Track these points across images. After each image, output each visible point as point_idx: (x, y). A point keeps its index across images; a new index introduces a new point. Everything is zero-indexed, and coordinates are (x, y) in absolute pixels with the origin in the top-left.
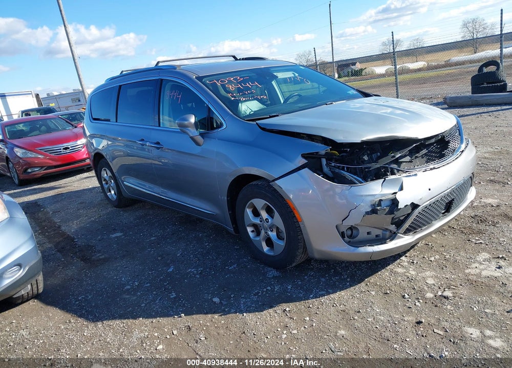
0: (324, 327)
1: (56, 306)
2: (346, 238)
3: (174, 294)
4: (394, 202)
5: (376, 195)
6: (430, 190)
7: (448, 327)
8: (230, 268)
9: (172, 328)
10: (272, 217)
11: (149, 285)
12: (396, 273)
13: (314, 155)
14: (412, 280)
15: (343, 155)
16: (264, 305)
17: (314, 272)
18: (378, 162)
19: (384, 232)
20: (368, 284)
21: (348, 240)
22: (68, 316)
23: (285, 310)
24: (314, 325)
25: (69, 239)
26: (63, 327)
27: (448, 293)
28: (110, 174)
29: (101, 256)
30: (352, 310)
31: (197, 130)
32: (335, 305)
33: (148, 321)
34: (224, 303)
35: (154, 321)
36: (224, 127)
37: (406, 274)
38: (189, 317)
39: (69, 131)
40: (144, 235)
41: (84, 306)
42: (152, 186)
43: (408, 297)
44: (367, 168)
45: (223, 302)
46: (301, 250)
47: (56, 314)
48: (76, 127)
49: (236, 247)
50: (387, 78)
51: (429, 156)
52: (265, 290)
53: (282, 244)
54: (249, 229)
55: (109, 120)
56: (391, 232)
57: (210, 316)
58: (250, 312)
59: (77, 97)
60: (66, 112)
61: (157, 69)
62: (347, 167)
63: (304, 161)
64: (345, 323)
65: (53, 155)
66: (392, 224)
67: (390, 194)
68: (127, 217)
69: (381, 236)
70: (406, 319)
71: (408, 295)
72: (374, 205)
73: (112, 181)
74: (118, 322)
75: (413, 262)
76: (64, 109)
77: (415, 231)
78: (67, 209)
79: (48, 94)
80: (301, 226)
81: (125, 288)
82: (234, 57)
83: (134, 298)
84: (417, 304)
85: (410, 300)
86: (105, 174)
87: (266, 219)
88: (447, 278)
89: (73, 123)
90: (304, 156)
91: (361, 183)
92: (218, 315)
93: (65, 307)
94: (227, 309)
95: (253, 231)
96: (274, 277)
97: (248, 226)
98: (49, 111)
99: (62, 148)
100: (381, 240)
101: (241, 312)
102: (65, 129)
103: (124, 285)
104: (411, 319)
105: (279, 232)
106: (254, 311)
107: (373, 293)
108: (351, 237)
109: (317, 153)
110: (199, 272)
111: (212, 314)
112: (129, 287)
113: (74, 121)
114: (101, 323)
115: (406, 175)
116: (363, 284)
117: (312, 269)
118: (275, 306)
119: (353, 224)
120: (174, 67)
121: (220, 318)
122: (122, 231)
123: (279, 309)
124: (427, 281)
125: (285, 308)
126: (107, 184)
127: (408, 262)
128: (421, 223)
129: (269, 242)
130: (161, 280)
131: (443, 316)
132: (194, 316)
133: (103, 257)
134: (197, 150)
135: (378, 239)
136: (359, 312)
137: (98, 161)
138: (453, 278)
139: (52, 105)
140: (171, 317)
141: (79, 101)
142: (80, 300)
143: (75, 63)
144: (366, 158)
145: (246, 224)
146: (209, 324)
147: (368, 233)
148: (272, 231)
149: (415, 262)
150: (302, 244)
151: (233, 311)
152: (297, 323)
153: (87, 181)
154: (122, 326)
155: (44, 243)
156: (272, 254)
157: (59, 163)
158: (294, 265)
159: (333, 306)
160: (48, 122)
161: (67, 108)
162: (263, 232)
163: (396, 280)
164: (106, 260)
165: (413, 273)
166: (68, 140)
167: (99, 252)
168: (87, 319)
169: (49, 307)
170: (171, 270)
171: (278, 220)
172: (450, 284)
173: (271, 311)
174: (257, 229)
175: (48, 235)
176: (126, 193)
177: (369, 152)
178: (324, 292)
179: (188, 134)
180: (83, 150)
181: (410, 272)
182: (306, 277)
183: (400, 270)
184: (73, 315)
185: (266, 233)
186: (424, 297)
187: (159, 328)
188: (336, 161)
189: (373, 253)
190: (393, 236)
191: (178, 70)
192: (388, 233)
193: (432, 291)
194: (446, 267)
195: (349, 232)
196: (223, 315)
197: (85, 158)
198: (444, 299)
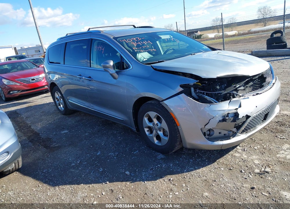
0: (195, 190)
1: (30, 176)
2: (207, 136)
3: (101, 169)
4: (236, 115)
5: (225, 110)
6: (256, 107)
7: (270, 191)
8: (135, 153)
9: (102, 191)
10: (161, 123)
11: (86, 163)
12: (235, 156)
13: (187, 85)
14: (245, 161)
15: (204, 86)
16: (157, 176)
17: (185, 155)
18: (226, 90)
19: (229, 132)
20: (219, 163)
21: (208, 137)
22: (37, 183)
23: (170, 179)
24: (189, 189)
25: (36, 134)
26: (34, 190)
27: (268, 170)
28: (60, 95)
29: (56, 144)
30: (211, 180)
31: (114, 70)
32: (200, 177)
33: (86, 186)
34: (133, 175)
35: (90, 186)
36: (131, 68)
37: (241, 157)
38: (111, 183)
39: (35, 69)
40: (81, 132)
41: (47, 176)
42: (84, 102)
43: (244, 171)
44: (219, 93)
45: (131, 174)
46: (178, 143)
47: (30, 182)
48: (38, 67)
49: (137, 140)
50: (216, 40)
51: (254, 86)
52: (157, 167)
53: (167, 139)
54: (146, 130)
55: (60, 63)
56: (233, 132)
57: (124, 183)
58: (149, 181)
59: (38, 49)
60: (32, 58)
61: (89, 32)
62: (206, 93)
63: (181, 89)
64: (208, 188)
65: (25, 83)
66: (234, 128)
67: (233, 109)
68: (71, 121)
69: (227, 135)
70: (244, 185)
71: (244, 170)
72: (224, 116)
73: (61, 99)
74: (68, 186)
75: (244, 150)
76: (31, 56)
77: (247, 131)
78: (34, 116)
79: (21, 48)
80: (180, 128)
81: (72, 165)
82: (134, 26)
83: (78, 171)
84: (250, 176)
85: (245, 174)
86: (57, 95)
87: (157, 124)
88: (266, 160)
89: (37, 64)
90: (181, 86)
91: (216, 103)
92: (129, 182)
93: (35, 177)
94: (134, 179)
95: (148, 131)
96: (161, 159)
97: (145, 128)
98: (22, 57)
99: (31, 79)
100: (227, 137)
101: (143, 181)
102: (32, 68)
103: (71, 163)
104: (247, 186)
105: (164, 131)
106: (151, 180)
107: (222, 169)
108: (209, 135)
109: (189, 84)
110: (116, 155)
111: (125, 181)
112: (74, 164)
113: (37, 63)
114: (58, 187)
115: (243, 98)
116: (216, 163)
117: (184, 154)
118: (163, 177)
119: (211, 128)
120: (99, 32)
121: (131, 184)
122: (68, 129)
123: (166, 178)
124: (254, 162)
125: (170, 178)
126: (58, 101)
127: (242, 150)
128: (250, 127)
129: (158, 137)
130: (93, 160)
131: (267, 184)
132: (115, 183)
133: (57, 145)
134: (114, 81)
135: (225, 137)
136: (215, 181)
137: (53, 87)
138: (270, 160)
139: (24, 54)
140: (101, 183)
141: (40, 52)
142: (45, 172)
143: (37, 29)
144: (218, 87)
145: (144, 127)
146: (124, 188)
147: (220, 133)
148: (160, 131)
149: (246, 150)
150: (179, 139)
151: (138, 180)
152: (178, 188)
153: (46, 99)
154: (71, 189)
155: (21, 137)
156: (160, 144)
157: (29, 88)
158: (173, 151)
159: (199, 177)
160: (22, 63)
161: (32, 56)
162: (154, 132)
163: (236, 161)
164: (59, 147)
165: (245, 156)
166: (34, 74)
167: (55, 142)
168: (49, 184)
169: (26, 177)
170: (99, 154)
171: (164, 125)
172: (268, 163)
173: (161, 180)
174: (151, 130)
175: (24, 132)
176: (70, 107)
177: (219, 84)
178: (193, 168)
179: (109, 72)
180: (43, 80)
181: (243, 156)
182: (181, 159)
183: (237, 155)
184: (41, 182)
185: (157, 132)
186: (253, 172)
187: (94, 191)
188: (200, 89)
189: (223, 145)
190: (234, 135)
191: (101, 33)
192: (231, 133)
193: (258, 168)
194: (265, 153)
195: (208, 132)
196: (132, 182)
197: (44, 85)
198: (266, 173)
